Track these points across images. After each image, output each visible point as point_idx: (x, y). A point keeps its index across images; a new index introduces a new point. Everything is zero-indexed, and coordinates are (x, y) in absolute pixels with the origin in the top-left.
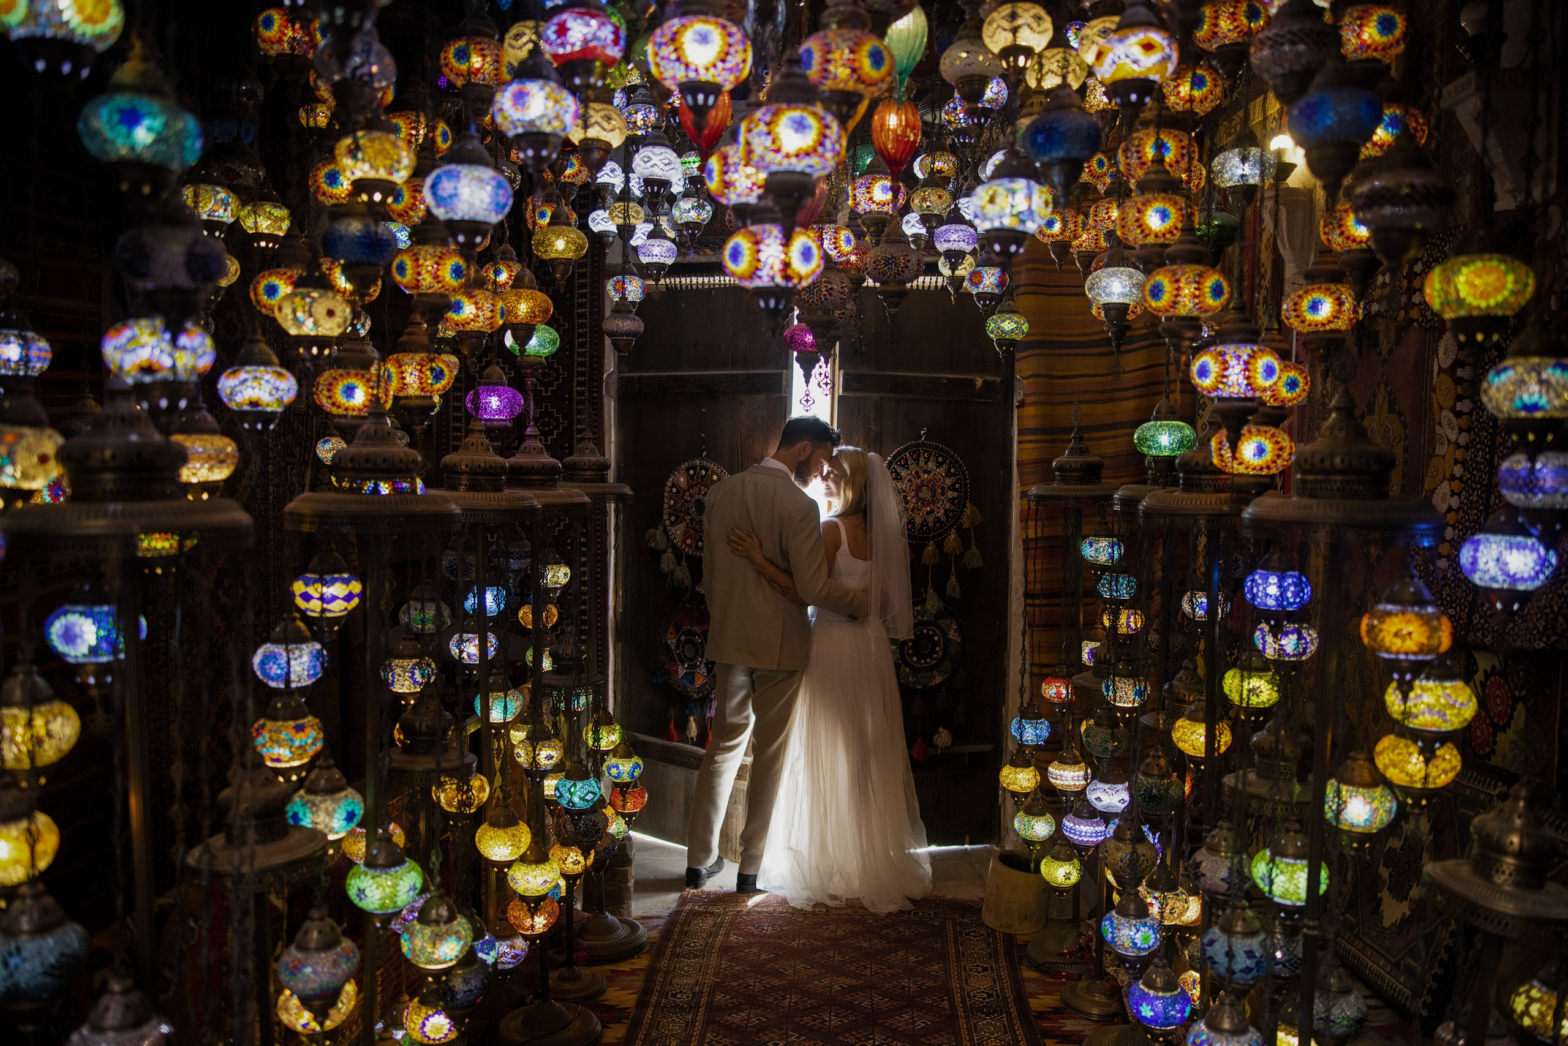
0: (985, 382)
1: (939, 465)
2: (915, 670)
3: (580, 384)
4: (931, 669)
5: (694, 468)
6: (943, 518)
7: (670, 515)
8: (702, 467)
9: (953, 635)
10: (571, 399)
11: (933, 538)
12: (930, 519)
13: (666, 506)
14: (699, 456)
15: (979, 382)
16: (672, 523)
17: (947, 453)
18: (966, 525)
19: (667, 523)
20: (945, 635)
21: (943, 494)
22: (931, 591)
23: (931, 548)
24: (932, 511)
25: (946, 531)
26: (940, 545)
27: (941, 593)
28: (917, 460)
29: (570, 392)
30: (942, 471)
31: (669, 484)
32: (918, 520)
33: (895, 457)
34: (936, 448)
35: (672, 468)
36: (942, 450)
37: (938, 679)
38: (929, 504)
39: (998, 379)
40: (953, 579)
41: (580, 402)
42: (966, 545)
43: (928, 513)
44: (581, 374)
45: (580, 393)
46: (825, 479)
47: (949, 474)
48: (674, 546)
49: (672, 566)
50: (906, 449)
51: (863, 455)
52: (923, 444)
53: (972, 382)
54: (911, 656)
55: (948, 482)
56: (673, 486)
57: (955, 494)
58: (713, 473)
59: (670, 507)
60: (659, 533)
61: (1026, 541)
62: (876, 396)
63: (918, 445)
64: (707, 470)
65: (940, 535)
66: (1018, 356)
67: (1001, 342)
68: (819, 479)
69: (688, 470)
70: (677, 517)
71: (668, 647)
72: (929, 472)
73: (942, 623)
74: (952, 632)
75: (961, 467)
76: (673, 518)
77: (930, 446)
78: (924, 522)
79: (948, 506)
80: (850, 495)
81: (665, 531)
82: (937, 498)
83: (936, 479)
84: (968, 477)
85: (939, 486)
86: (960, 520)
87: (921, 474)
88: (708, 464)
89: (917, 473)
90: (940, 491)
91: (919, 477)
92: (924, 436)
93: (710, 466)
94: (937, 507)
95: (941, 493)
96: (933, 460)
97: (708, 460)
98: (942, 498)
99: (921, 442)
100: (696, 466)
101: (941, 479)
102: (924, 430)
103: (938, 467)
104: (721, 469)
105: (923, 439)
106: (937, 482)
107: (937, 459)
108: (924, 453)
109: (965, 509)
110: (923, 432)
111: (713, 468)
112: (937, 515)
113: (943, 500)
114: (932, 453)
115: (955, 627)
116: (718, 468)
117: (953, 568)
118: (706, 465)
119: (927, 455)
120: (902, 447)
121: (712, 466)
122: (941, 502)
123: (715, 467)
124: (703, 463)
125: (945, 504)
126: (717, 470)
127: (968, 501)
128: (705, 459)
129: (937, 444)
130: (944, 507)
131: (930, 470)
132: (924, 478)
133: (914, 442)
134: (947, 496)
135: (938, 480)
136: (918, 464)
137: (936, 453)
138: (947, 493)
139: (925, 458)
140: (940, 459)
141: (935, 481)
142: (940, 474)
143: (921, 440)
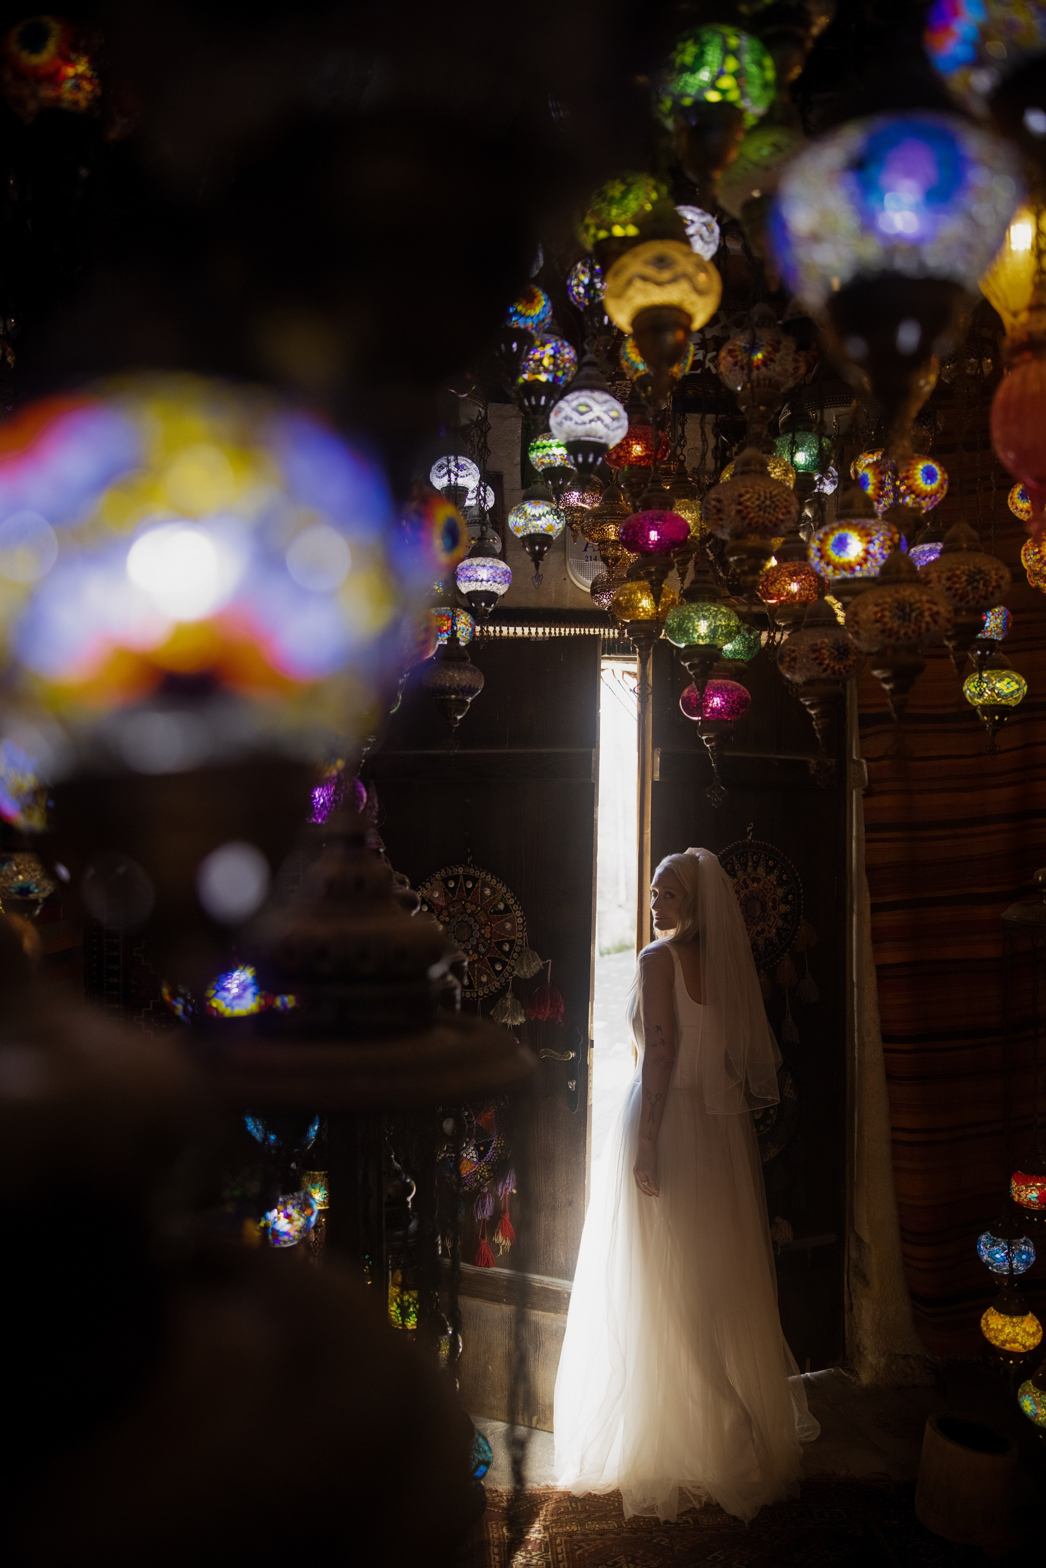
0: (819, 764)
1: (769, 870)
5: (456, 879)
8: (467, 878)
12: (761, 942)
14: (460, 861)
15: (813, 764)
17: (778, 855)
18: (800, 948)
21: (774, 908)
24: (763, 931)
25: (778, 957)
26: (771, 974)
28: (745, 866)
30: (772, 878)
34: (765, 848)
35: (422, 879)
36: (772, 851)
38: (758, 922)
40: (788, 1018)
42: (801, 974)
43: (758, 934)
47: (780, 883)
50: (732, 851)
52: (751, 844)
53: (806, 766)
55: (780, 892)
57: (788, 908)
58: (486, 884)
61: (881, 969)
63: (745, 846)
64: (475, 880)
69: (445, 881)
72: (758, 880)
75: (793, 873)
77: (758, 847)
82: (768, 913)
83: (766, 889)
84: (801, 885)
85: (769, 898)
86: (794, 942)
87: (749, 882)
88: (477, 873)
89: (745, 882)
90: (771, 904)
91: (747, 887)
92: (751, 833)
93: (479, 876)
94: (768, 925)
95: (772, 907)
96: (763, 864)
97: (476, 868)
98: (774, 913)
99: (747, 841)
100: (460, 875)
101: (771, 889)
102: (751, 826)
103: (768, 873)
104: (496, 879)
105: (750, 838)
106: (767, 893)
107: (767, 864)
108: (752, 856)
109: (799, 927)
110: (749, 828)
111: (485, 878)
112: (768, 936)
113: (775, 917)
114: (761, 855)
115: (790, 1081)
116: (492, 878)
117: (787, 1004)
118: (474, 874)
119: (756, 858)
120: (727, 849)
121: (483, 875)
122: (772, 919)
123: (487, 876)
124: (469, 872)
125: (777, 921)
126: (490, 881)
127: (802, 916)
128: (472, 866)
129: (767, 844)
130: (775, 926)
131: (759, 878)
132: (753, 887)
133: (740, 842)
134: (779, 910)
135: (769, 890)
136: (745, 871)
137: (765, 856)
138: (779, 906)
139: (754, 862)
140: (771, 863)
141: (764, 891)
142: (770, 882)
143: (747, 839)
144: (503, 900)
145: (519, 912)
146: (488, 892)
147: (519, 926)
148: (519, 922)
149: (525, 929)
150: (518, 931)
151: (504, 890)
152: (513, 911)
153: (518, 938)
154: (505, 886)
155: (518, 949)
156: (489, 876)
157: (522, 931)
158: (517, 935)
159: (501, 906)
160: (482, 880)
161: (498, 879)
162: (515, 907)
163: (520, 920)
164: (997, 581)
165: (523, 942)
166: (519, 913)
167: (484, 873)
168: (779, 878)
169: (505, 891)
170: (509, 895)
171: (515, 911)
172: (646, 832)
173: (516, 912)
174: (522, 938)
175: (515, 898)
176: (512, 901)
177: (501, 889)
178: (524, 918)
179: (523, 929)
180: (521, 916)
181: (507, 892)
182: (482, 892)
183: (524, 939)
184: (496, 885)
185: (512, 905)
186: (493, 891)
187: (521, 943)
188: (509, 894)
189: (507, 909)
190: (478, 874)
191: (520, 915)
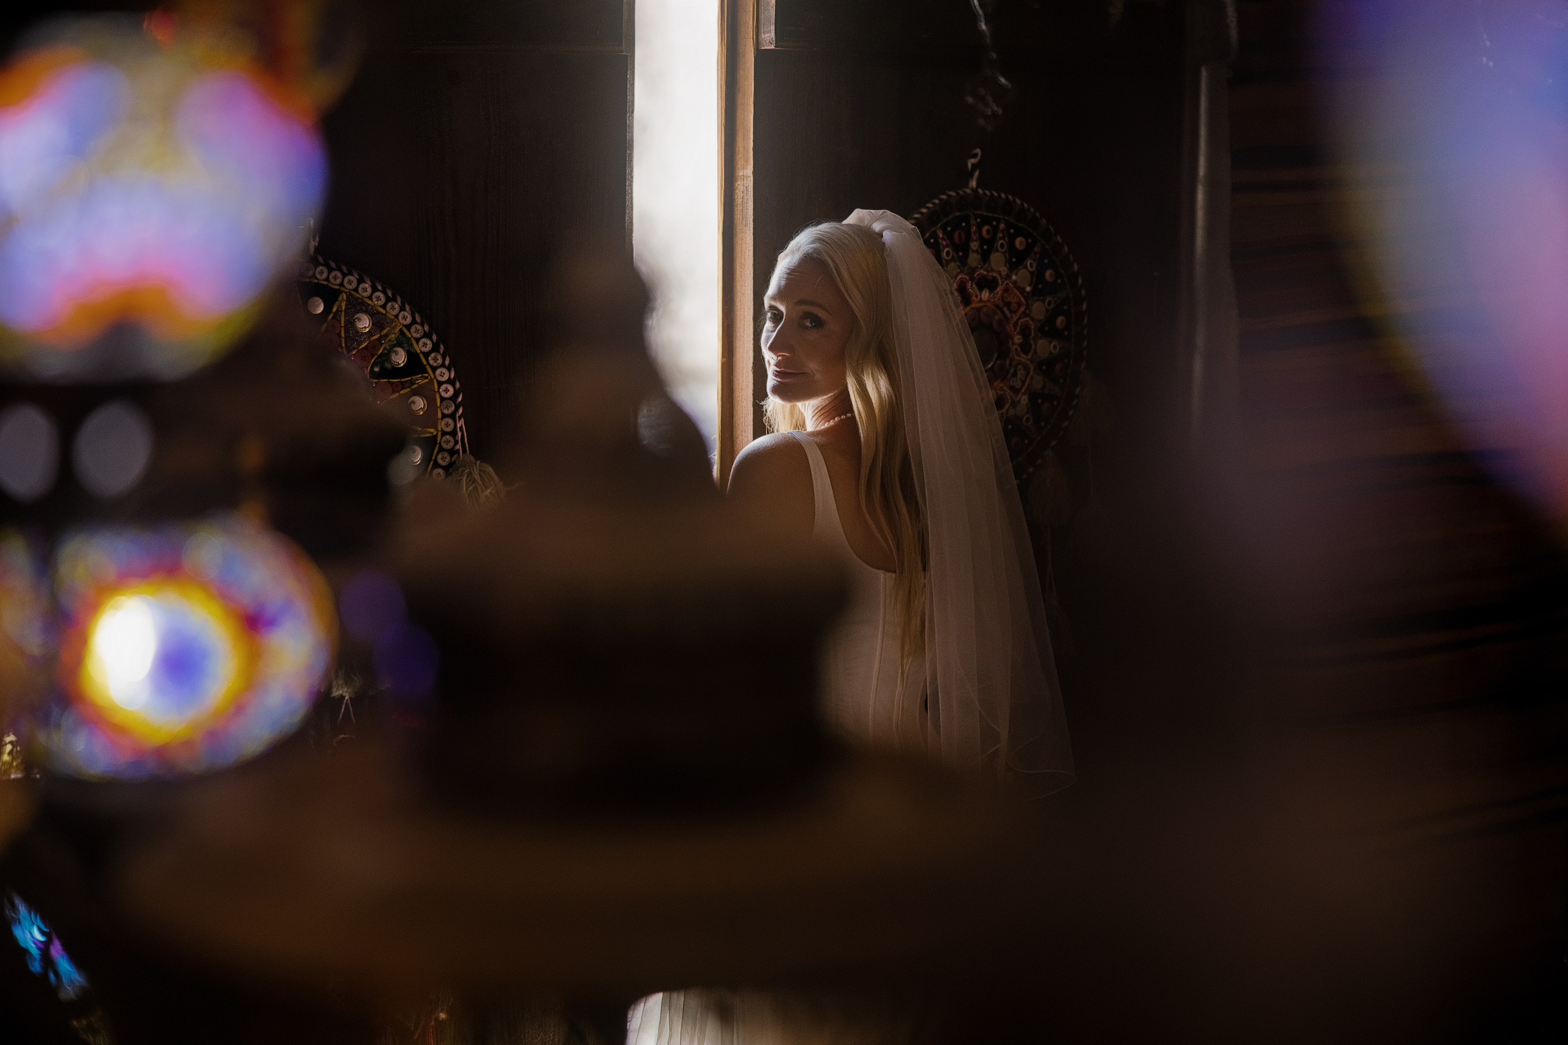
1: (1016, 260)
8: (307, 289)
17: (1035, 223)
21: (1025, 348)
28: (963, 251)
30: (1022, 277)
34: (1008, 208)
36: (1021, 215)
47: (1040, 289)
50: (934, 218)
52: (976, 197)
55: (1039, 310)
57: (1054, 347)
58: (357, 305)
63: (963, 203)
64: (330, 296)
72: (991, 284)
75: (1067, 265)
77: (991, 206)
79: (1039, 382)
82: (1012, 360)
83: (1008, 305)
84: (1083, 292)
85: (1016, 324)
86: (1066, 424)
87: (972, 288)
88: (335, 278)
89: (962, 287)
90: (1018, 339)
91: (967, 300)
92: (977, 174)
93: (342, 284)
94: (1012, 388)
95: (1021, 345)
96: (1002, 246)
97: (333, 265)
98: (1024, 358)
99: (968, 191)
101: (1019, 304)
102: (975, 156)
103: (1013, 267)
104: (385, 292)
105: (973, 183)
106: (1011, 312)
107: (1011, 244)
108: (980, 227)
109: (1078, 390)
110: (973, 161)
111: (356, 290)
112: (1012, 412)
113: (1026, 369)
114: (998, 225)
116: (374, 289)
118: (327, 279)
119: (988, 232)
120: (924, 210)
121: (350, 282)
122: (1021, 373)
123: (362, 286)
124: (314, 276)
125: (1032, 378)
126: (370, 298)
127: (1083, 365)
128: (321, 260)
129: (1010, 197)
130: (1028, 387)
131: (995, 278)
132: (981, 301)
133: (953, 194)
134: (1035, 352)
135: (1014, 306)
136: (963, 261)
137: (1009, 225)
138: (1035, 343)
139: (983, 241)
140: (1019, 243)
141: (1005, 309)
142: (1018, 288)
143: (967, 187)
144: (403, 341)
145: (444, 370)
146: (364, 323)
147: (445, 403)
148: (444, 394)
149: (461, 411)
150: (444, 416)
151: (405, 318)
152: (428, 368)
153: (444, 433)
154: (408, 308)
155: (443, 459)
156: (367, 285)
157: (452, 416)
158: (442, 425)
159: (400, 358)
160: (349, 295)
161: (390, 294)
162: (435, 359)
163: (447, 391)
165: (456, 442)
166: (443, 374)
167: (353, 278)
168: (1037, 277)
169: (409, 320)
170: (417, 331)
171: (434, 369)
172: (740, 173)
173: (438, 372)
174: (453, 433)
175: (434, 338)
176: (425, 345)
177: (397, 316)
178: (458, 385)
179: (457, 410)
180: (450, 381)
181: (414, 322)
182: (351, 324)
183: (460, 434)
184: (384, 306)
185: (427, 355)
186: (379, 322)
187: (452, 444)
188: (419, 327)
189: (415, 365)
190: (339, 281)
191: (446, 377)
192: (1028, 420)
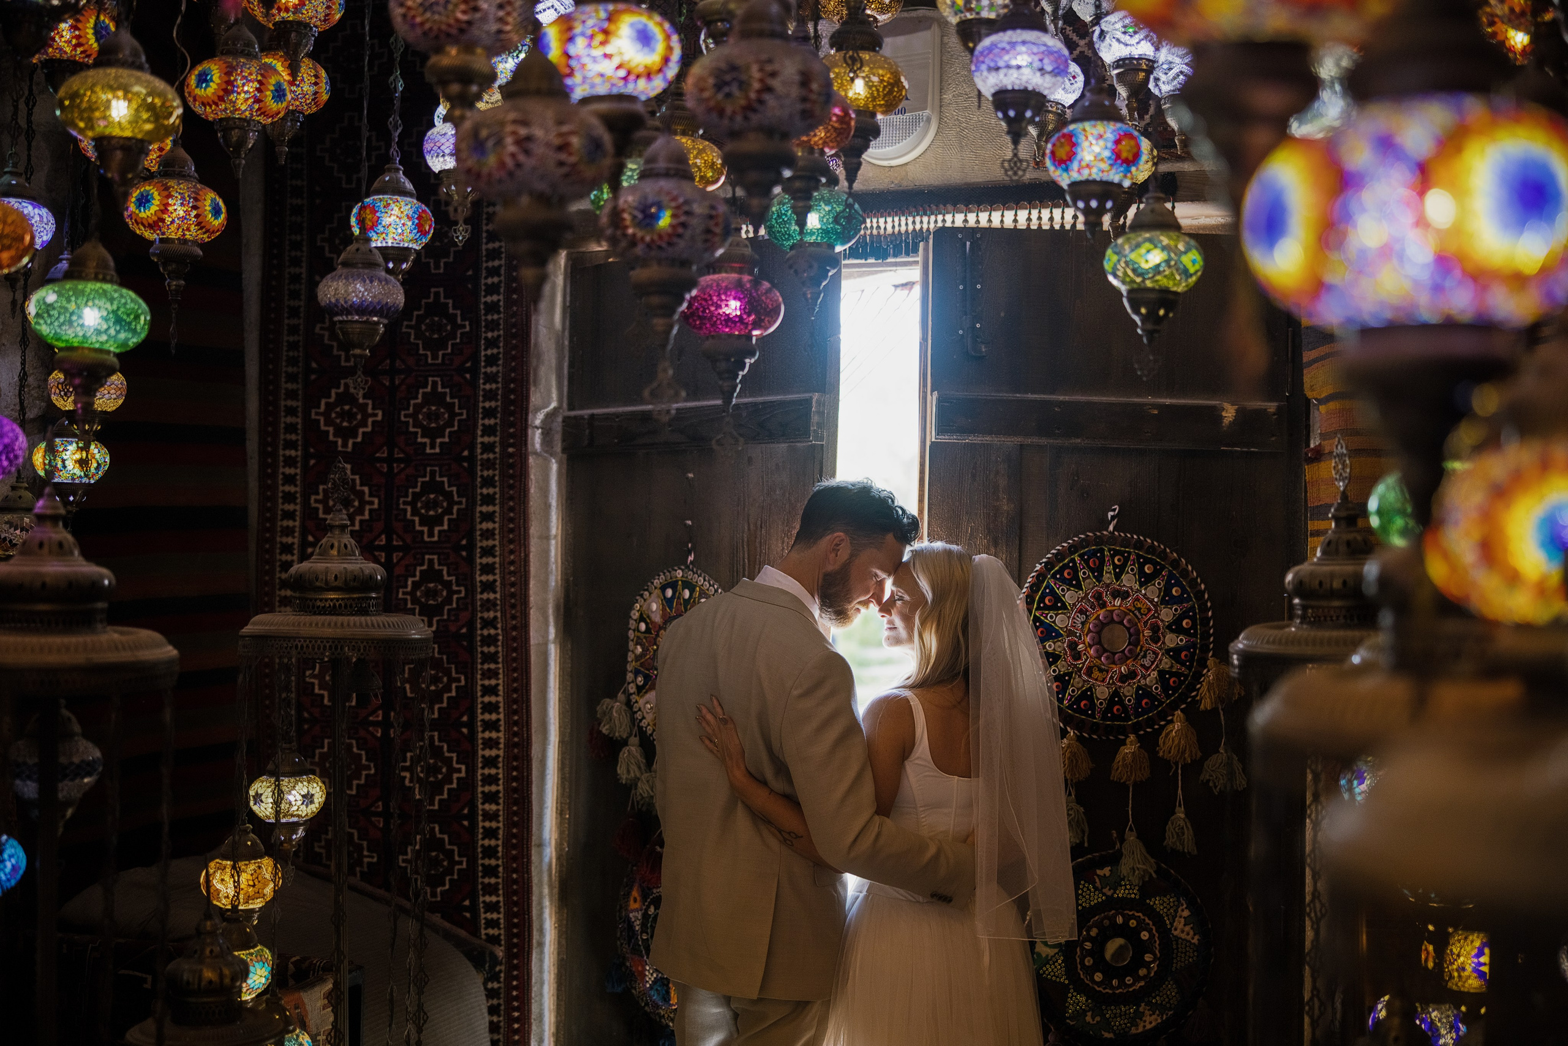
0: (1241, 413)
1: (1145, 580)
2: (1100, 1001)
3: (489, 431)
4: (1135, 998)
5: (673, 585)
6: (1156, 689)
7: (637, 673)
8: (685, 584)
9: (1182, 929)
10: (472, 458)
11: (1135, 729)
12: (1128, 691)
13: (631, 657)
14: (682, 562)
15: (1229, 413)
16: (640, 690)
17: (1163, 555)
18: (1206, 704)
19: (632, 688)
20: (1165, 932)
21: (1155, 639)
22: (1131, 837)
23: (1130, 748)
24: (1132, 675)
25: (1163, 715)
26: (1149, 743)
27: (1153, 843)
28: (1098, 572)
29: (472, 447)
30: (1153, 591)
31: (635, 615)
32: (1102, 692)
33: (1049, 565)
34: (1139, 545)
35: (639, 586)
36: (1152, 549)
37: (1150, 1021)
38: (1124, 660)
39: (1272, 407)
40: (1180, 813)
41: (488, 464)
42: (1207, 747)
43: (1124, 678)
44: (489, 413)
45: (488, 448)
46: (886, 608)
47: (1167, 599)
48: (642, 733)
49: (635, 772)
50: (1073, 549)
51: (964, 559)
52: (1112, 537)
53: (1214, 414)
54: (1090, 971)
55: (1167, 615)
56: (642, 619)
57: (1181, 640)
59: (638, 658)
60: (617, 706)
62: (1012, 441)
63: (1099, 541)
64: (693, 589)
65: (1150, 722)
66: (1308, 356)
67: (1138, 295)
68: (874, 608)
69: (664, 588)
70: (647, 678)
71: (630, 925)
72: (1124, 595)
73: (1156, 902)
74: (1179, 923)
75: (1193, 583)
76: (640, 680)
77: (1126, 543)
78: (1115, 697)
79: (1166, 663)
80: (932, 641)
81: (629, 704)
82: (1142, 647)
83: (1139, 609)
84: (1209, 604)
85: (1146, 623)
86: (1194, 694)
87: (1107, 599)
88: (695, 578)
89: (1098, 597)
90: (1147, 633)
91: (1103, 605)
92: (1115, 522)
93: (697, 581)
94: (1143, 666)
95: (1150, 636)
96: (1132, 570)
97: (694, 570)
98: (1154, 647)
99: (1105, 533)
100: (677, 581)
101: (1150, 610)
102: (1114, 510)
103: (1143, 584)
105: (1111, 528)
106: (1141, 615)
107: (1141, 569)
108: (1113, 557)
109: (1204, 671)
110: (1111, 514)
111: (703, 584)
112: (1143, 682)
113: (1154, 653)
114: (1129, 556)
115: (1186, 913)
116: (710, 584)
117: (1180, 791)
118: (692, 579)
119: (1120, 560)
121: (701, 580)
122: (1150, 656)
123: (705, 582)
124: (687, 577)
125: (1161, 660)
126: (708, 589)
127: (1211, 654)
128: (691, 567)
129: (1141, 538)
130: (1157, 666)
131: (1126, 591)
132: (1114, 606)
133: (1091, 534)
134: (1164, 643)
135: (1144, 611)
136: (1099, 578)
137: (1139, 556)
138: (1164, 637)
139: (1115, 566)
140: (1147, 569)
141: (1137, 612)
142: (1147, 599)
143: (1107, 529)
156: (707, 581)
160: (700, 588)
164: (761, 81)
167: (702, 578)
168: (1165, 592)
192: (1156, 688)
